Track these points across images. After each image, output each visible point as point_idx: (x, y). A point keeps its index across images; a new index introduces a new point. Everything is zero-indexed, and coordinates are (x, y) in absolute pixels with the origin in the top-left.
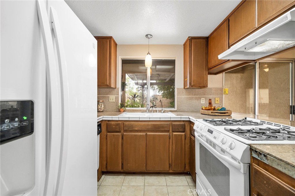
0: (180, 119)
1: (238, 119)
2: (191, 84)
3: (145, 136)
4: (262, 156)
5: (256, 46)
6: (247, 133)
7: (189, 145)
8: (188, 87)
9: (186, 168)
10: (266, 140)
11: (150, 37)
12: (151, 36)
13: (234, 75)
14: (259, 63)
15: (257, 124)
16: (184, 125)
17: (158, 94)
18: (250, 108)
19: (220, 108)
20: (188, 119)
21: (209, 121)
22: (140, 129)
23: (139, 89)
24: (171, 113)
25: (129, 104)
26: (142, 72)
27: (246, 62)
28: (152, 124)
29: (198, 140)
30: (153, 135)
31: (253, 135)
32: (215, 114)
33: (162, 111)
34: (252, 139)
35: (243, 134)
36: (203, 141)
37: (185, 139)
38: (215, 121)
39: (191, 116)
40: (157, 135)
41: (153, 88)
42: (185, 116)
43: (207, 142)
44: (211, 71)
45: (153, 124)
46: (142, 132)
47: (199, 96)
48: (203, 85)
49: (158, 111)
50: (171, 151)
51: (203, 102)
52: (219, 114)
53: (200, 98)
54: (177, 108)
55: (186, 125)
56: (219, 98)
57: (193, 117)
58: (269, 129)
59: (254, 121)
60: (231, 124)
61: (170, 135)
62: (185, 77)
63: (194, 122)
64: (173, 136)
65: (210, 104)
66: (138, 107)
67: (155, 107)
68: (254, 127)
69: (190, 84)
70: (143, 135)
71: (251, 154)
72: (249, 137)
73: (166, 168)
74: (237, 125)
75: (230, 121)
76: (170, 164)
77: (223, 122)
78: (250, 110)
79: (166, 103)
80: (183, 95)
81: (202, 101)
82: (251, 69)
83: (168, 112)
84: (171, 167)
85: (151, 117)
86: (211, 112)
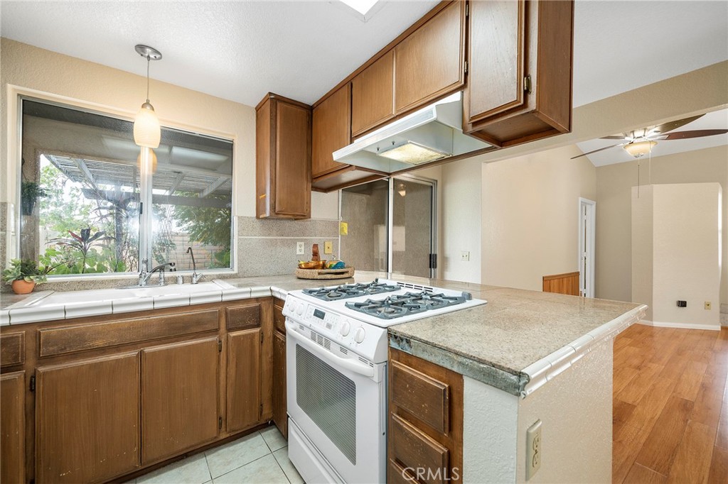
0: (247, 296)
1: (365, 283)
2: (275, 208)
3: (135, 360)
4: (404, 342)
5: (393, 148)
6: (381, 307)
7: (270, 356)
8: (268, 214)
9: (264, 413)
10: (407, 314)
11: (152, 56)
12: (158, 56)
13: (357, 197)
14: (394, 179)
15: (393, 288)
16: (260, 308)
17: (175, 229)
18: (380, 261)
19: (335, 264)
20: (269, 294)
21: (315, 293)
22: (115, 341)
23: (104, 212)
24: (221, 281)
25: (58, 262)
26: (117, 159)
27: (378, 174)
28: (162, 319)
29: (293, 338)
30: (167, 350)
31: (390, 310)
32: (325, 276)
33: (195, 280)
34: (390, 315)
35: (375, 309)
36: (304, 337)
37: (262, 342)
38: (327, 292)
39: (276, 285)
40: (181, 348)
41: (160, 212)
42: (261, 285)
43: (313, 339)
44: (319, 183)
45: (166, 319)
46: (126, 350)
47: (293, 238)
48: (300, 214)
49: (180, 280)
50: (223, 383)
51: (300, 250)
52: (334, 276)
53: (294, 242)
54: (238, 268)
55: (264, 309)
56: (331, 243)
57: (281, 287)
58: (410, 295)
59: (388, 285)
60: (354, 293)
61: (220, 341)
62: (260, 191)
63: (282, 298)
64: (230, 340)
65: (315, 254)
66: (101, 269)
67: (173, 268)
68: (389, 294)
69: (273, 207)
70: (129, 359)
71: (389, 344)
72: (385, 314)
73: (211, 431)
74: (364, 294)
75: (354, 288)
76: (220, 418)
77: (341, 291)
78: (380, 265)
79: (202, 256)
80: (255, 235)
81: (298, 248)
82: (382, 189)
83: (212, 279)
84: (223, 425)
85: (157, 297)
86: (317, 274)
